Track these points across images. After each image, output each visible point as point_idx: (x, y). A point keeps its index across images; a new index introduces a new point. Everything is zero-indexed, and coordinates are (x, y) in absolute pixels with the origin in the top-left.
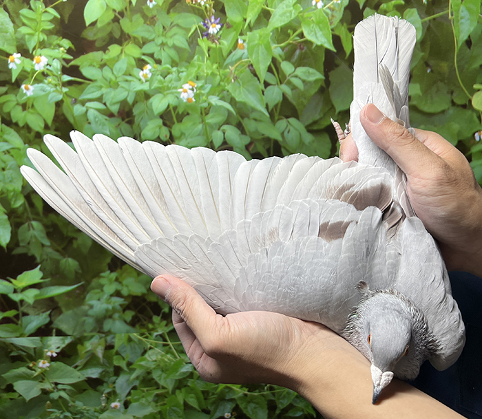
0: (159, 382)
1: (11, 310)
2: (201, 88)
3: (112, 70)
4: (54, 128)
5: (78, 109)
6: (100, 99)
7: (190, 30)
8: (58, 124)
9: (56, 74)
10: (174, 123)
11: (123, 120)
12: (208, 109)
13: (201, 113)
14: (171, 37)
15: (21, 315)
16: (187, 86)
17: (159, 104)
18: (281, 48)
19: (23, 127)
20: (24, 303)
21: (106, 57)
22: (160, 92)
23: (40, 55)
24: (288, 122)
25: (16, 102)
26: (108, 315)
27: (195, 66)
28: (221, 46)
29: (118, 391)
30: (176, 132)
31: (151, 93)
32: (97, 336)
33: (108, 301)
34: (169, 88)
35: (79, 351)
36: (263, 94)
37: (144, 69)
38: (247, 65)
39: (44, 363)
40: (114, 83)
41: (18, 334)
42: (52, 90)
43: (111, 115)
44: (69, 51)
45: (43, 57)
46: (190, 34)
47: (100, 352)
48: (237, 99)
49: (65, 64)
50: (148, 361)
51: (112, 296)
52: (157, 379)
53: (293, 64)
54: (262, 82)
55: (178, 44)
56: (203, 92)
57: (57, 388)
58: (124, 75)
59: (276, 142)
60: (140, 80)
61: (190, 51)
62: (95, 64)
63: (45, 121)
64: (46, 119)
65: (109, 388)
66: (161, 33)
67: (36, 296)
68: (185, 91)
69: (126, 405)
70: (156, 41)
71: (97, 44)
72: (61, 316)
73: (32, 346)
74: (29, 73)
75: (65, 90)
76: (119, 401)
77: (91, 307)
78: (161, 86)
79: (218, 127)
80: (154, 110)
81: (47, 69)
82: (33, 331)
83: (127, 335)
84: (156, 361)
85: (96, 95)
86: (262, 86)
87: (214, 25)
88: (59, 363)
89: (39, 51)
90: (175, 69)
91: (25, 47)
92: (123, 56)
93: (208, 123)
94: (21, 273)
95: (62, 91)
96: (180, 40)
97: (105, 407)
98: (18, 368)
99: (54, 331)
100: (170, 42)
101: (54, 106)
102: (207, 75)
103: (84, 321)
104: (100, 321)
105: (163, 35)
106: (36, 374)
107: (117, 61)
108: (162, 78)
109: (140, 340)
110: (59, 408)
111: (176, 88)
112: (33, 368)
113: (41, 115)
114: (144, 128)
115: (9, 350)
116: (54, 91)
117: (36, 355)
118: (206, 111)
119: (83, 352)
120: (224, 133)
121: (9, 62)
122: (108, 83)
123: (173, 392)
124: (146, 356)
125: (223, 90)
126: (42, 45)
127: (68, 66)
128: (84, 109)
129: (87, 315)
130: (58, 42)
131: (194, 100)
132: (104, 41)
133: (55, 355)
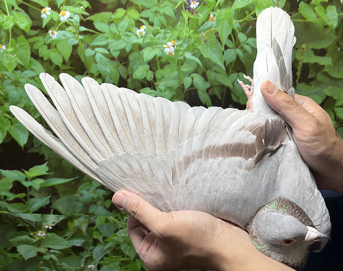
0: (125, 252)
1: (21, 193)
2: (180, 46)
3: (117, 27)
4: (69, 64)
5: (89, 52)
6: (106, 47)
7: (177, 4)
8: (72, 61)
9: (76, 25)
10: (158, 69)
11: (121, 63)
12: (183, 61)
13: (178, 64)
14: (163, 8)
15: (28, 197)
16: (170, 44)
17: (148, 54)
18: (239, 23)
19: (47, 61)
20: (32, 188)
21: (114, 16)
22: (150, 46)
23: (66, 10)
24: (238, 75)
25: (43, 43)
26: (93, 202)
27: (177, 30)
28: (198, 18)
29: (94, 257)
30: (158, 75)
31: (143, 46)
32: (84, 216)
33: (94, 192)
34: (157, 44)
35: (69, 227)
36: (223, 54)
37: (141, 28)
38: (214, 33)
39: (42, 233)
40: (118, 36)
41: (25, 211)
42: (71, 36)
43: (113, 59)
44: (87, 10)
45: (67, 11)
46: (176, 7)
47: (84, 228)
48: (204, 56)
49: (83, 19)
50: (119, 237)
51: (97, 188)
52: (123, 250)
53: (246, 35)
54: (223, 45)
55: (167, 13)
56: (181, 48)
57: (49, 252)
58: (125, 31)
59: (228, 89)
60: (136, 36)
61: (175, 18)
62: (105, 21)
63: (63, 58)
64: (64, 57)
65: (87, 254)
66: (156, 4)
67: (42, 184)
68: (169, 47)
69: (99, 267)
70: (151, 9)
71: (108, 7)
72: (59, 200)
73: (35, 220)
74: (55, 22)
75: (81, 37)
76: (94, 264)
77: (82, 195)
78: (151, 41)
79: (189, 75)
80: (144, 58)
81: (70, 21)
82: (36, 210)
83: (105, 217)
84: (124, 237)
85: (104, 43)
86: (223, 49)
87: (194, 2)
88: (52, 233)
89: (65, 7)
90: (163, 30)
91: (55, 3)
92: (126, 17)
93: (182, 71)
94: (32, 167)
95: (78, 38)
96: (169, 11)
97: (83, 268)
98: (22, 235)
99: (52, 210)
100: (162, 11)
101: (72, 48)
102: (185, 37)
103: (75, 205)
104: (87, 206)
105: (157, 6)
106: (35, 241)
107: (122, 20)
108: (153, 36)
109: (114, 221)
110: (49, 266)
111: (162, 44)
112: (33, 236)
113: (61, 54)
114: (135, 70)
115: (17, 222)
116: (72, 37)
117: (37, 227)
118: (181, 63)
119: (72, 227)
120: (192, 79)
121: (42, 12)
122: (113, 36)
123: (134, 260)
124: (118, 233)
125: (195, 49)
126: (68, 3)
127: (85, 20)
128: (93, 52)
129: (78, 201)
130: (80, 2)
131: (174, 54)
132: (114, 5)
133: (50, 228)
